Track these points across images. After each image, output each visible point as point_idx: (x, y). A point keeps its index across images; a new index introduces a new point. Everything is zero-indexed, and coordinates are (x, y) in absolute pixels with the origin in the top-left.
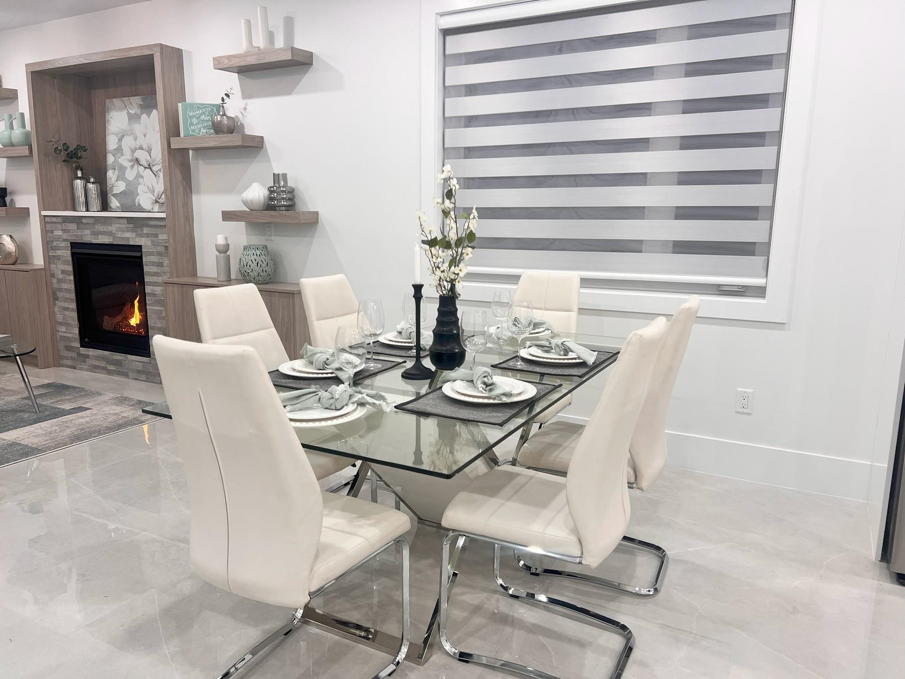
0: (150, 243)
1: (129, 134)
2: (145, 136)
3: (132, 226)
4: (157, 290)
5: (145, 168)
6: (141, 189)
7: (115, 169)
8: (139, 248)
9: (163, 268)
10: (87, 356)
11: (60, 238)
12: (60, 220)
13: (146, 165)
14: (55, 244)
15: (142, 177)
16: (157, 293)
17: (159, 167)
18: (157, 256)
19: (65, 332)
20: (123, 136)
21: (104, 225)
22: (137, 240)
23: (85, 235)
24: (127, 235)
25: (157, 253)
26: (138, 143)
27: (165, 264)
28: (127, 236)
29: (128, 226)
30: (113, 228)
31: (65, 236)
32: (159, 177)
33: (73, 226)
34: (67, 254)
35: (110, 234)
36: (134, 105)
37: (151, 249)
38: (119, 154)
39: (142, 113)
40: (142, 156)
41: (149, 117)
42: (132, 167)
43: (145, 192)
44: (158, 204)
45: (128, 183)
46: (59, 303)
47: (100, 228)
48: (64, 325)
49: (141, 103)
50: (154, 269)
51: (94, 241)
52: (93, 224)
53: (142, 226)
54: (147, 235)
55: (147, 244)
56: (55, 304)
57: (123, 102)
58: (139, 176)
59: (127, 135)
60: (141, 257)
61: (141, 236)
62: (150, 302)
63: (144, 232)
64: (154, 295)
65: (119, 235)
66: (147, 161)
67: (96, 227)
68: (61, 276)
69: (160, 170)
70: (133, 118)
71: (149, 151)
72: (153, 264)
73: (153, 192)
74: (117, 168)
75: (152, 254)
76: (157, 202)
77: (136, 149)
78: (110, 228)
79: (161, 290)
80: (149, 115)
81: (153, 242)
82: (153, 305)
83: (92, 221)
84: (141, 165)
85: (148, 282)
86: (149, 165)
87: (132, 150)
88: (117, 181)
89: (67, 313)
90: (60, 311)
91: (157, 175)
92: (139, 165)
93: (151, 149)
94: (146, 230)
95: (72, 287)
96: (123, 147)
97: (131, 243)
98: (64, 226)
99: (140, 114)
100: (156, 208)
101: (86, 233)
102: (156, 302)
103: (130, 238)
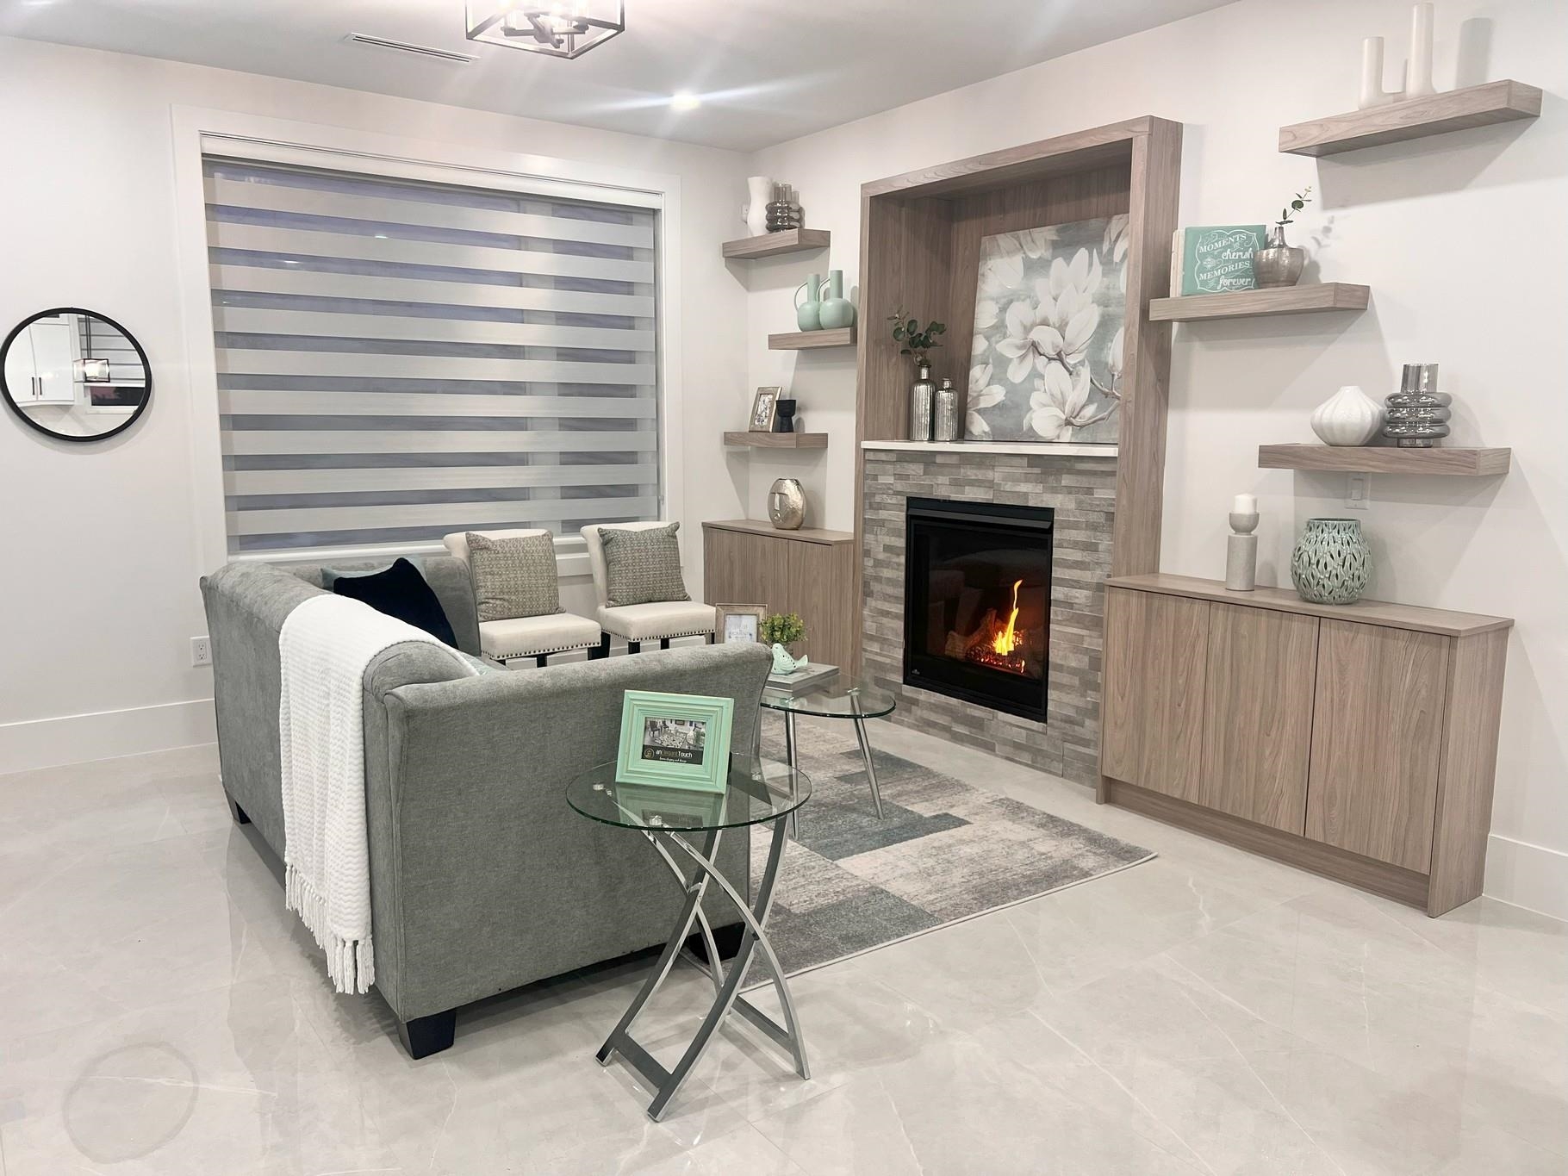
0: (1072, 506)
1: (1023, 297)
2: (1055, 299)
3: (1037, 470)
4: (1077, 595)
5: (1050, 359)
6: (1036, 399)
7: (987, 364)
8: (1048, 513)
9: (1095, 555)
10: (915, 702)
11: (890, 489)
12: (893, 457)
13: (1053, 354)
14: (878, 499)
15: (1042, 377)
16: (1077, 601)
17: (1080, 357)
18: (1086, 530)
19: (877, 654)
20: (1011, 302)
21: (980, 469)
22: (1045, 499)
23: (938, 484)
24: (1023, 488)
25: (1086, 526)
26: (1040, 314)
27: (1101, 547)
28: (1025, 490)
29: (1030, 470)
30: (996, 475)
31: (899, 486)
32: (1078, 375)
33: (916, 469)
34: (899, 518)
35: (990, 484)
36: (1038, 243)
37: (1075, 516)
38: (998, 336)
39: (1054, 257)
40: (1047, 338)
41: (1068, 265)
42: (1023, 357)
43: (1045, 406)
44: (1070, 428)
45: (1012, 389)
46: (871, 602)
47: (971, 473)
48: (876, 641)
49: (1055, 238)
50: (1076, 555)
51: (955, 497)
52: (958, 466)
53: (1059, 472)
54: (1069, 490)
55: (1065, 507)
56: (864, 603)
57: (1018, 239)
58: (1036, 374)
59: (1018, 300)
60: (1050, 531)
61: (1054, 490)
62: (1060, 618)
63: (1064, 483)
64: (1071, 605)
65: (1008, 487)
66: (1055, 346)
67: (962, 470)
68: (882, 556)
69: (1082, 363)
70: (1041, 266)
71: (1062, 328)
72: (1075, 545)
73: (1062, 405)
74: (991, 361)
75: (1075, 526)
76: (1068, 423)
77: (1034, 325)
78: (990, 475)
79: (1086, 597)
80: (1068, 259)
81: (1079, 503)
82: (1064, 623)
83: (954, 460)
84: (1041, 355)
85: (1058, 578)
86: (1059, 354)
87: (1025, 327)
88: (989, 385)
89: (885, 620)
90: (873, 616)
91: (1074, 373)
92: (1037, 355)
93: (1067, 324)
94: (1066, 480)
95: (901, 575)
96: (1008, 322)
97: (1031, 504)
98: (899, 469)
99: (1050, 259)
100: (1067, 434)
101: (939, 482)
102: (1073, 617)
103: (1033, 494)
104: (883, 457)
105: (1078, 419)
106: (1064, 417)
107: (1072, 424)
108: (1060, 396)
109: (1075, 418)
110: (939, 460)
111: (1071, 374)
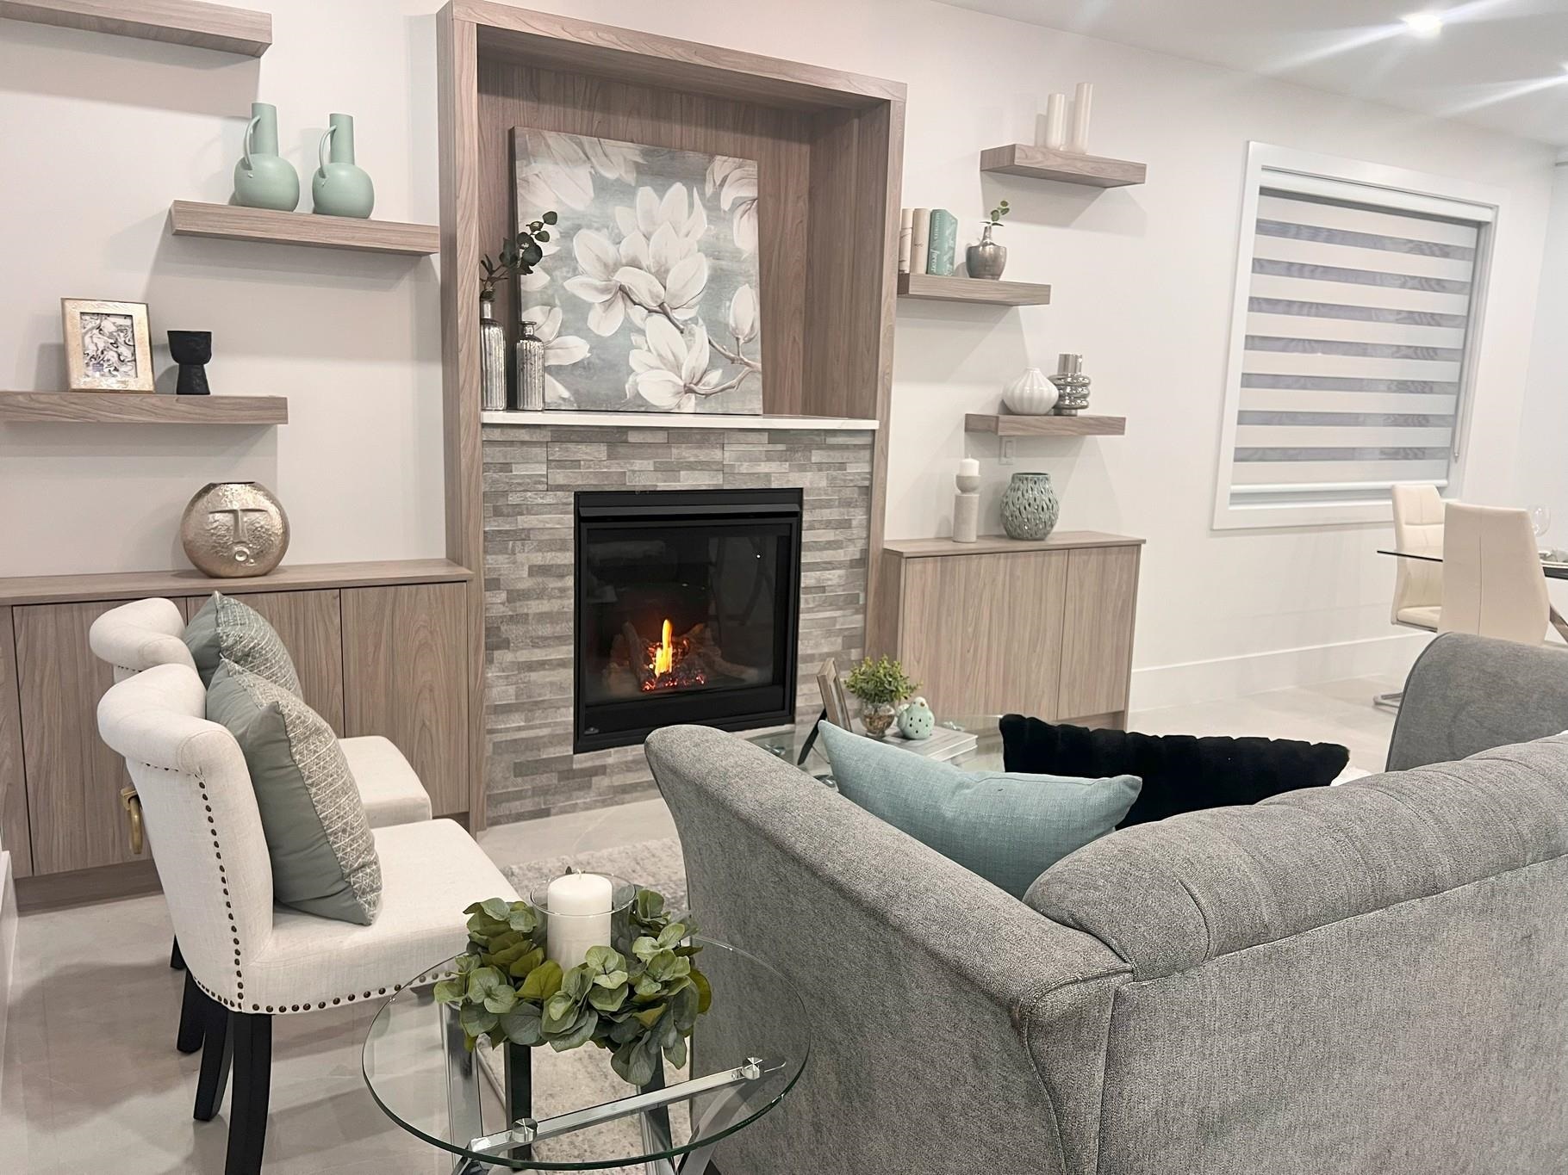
0: (824, 483)
1: (596, 225)
2: (647, 237)
3: (781, 447)
4: (830, 577)
5: (650, 311)
6: (636, 359)
7: (552, 306)
8: (797, 493)
9: (849, 532)
10: (601, 770)
11: (540, 483)
12: (546, 436)
13: (654, 306)
14: (513, 499)
15: (642, 332)
16: (830, 583)
17: (692, 313)
18: (839, 507)
19: (519, 729)
20: (578, 228)
21: (700, 448)
22: (790, 479)
23: (634, 472)
24: (764, 468)
25: (839, 502)
26: (625, 250)
27: (854, 523)
28: (767, 470)
29: (771, 447)
30: (729, 455)
31: (559, 477)
32: (692, 334)
33: (599, 451)
34: (565, 523)
35: (721, 467)
36: (613, 159)
37: (826, 494)
38: (564, 269)
39: (640, 184)
40: (642, 284)
41: (661, 198)
42: (608, 304)
43: (652, 368)
44: (693, 396)
45: (597, 343)
46: (505, 657)
47: (688, 453)
48: (517, 711)
49: (640, 161)
50: (829, 535)
51: (662, 486)
52: (668, 444)
53: (808, 448)
54: (820, 467)
55: (815, 485)
56: (490, 661)
57: (581, 145)
58: (629, 327)
59: (589, 227)
60: (798, 515)
61: (802, 468)
62: (811, 606)
63: (814, 459)
64: (822, 589)
65: (745, 468)
66: (654, 296)
67: (674, 451)
68: (526, 584)
69: (694, 320)
70: (624, 192)
71: (661, 274)
72: (828, 525)
73: (677, 368)
74: (557, 302)
75: (827, 504)
76: (689, 390)
77: (617, 266)
78: (717, 454)
79: (839, 576)
80: (661, 192)
81: (832, 480)
82: (816, 609)
83: (661, 438)
84: (635, 304)
85: (809, 564)
86: (661, 306)
87: (606, 265)
88: (559, 335)
89: (534, 676)
90: (507, 677)
91: (686, 332)
92: (629, 303)
93: (667, 271)
94: (817, 456)
95: (569, 603)
96: (577, 253)
97: (774, 486)
98: (557, 452)
99: (633, 185)
100: (690, 403)
101: (636, 469)
102: (824, 602)
103: (779, 475)
104: (524, 435)
105: (700, 386)
106: (682, 384)
107: (694, 392)
108: (671, 357)
109: (696, 384)
110: (633, 438)
111: (682, 332)
